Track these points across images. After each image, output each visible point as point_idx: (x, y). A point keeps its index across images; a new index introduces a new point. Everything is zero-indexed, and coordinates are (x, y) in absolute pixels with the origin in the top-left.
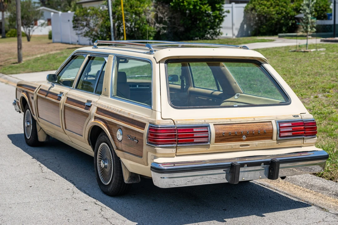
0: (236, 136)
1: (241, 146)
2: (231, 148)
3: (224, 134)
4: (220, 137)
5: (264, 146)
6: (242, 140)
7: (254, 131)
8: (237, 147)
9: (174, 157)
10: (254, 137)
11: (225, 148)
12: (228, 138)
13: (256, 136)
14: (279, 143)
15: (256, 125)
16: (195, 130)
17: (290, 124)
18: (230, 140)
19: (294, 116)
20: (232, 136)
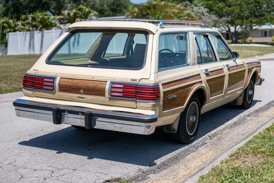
0: (75, 89)
1: (78, 97)
2: (70, 98)
3: (65, 86)
4: (63, 88)
5: (97, 101)
6: (81, 94)
7: (89, 87)
8: (75, 98)
9: (33, 97)
10: (89, 92)
11: (66, 97)
12: (69, 90)
13: (91, 91)
14: (111, 101)
15: (93, 83)
16: (45, 80)
17: (122, 86)
18: (71, 91)
19: (132, 80)
20: (72, 88)
